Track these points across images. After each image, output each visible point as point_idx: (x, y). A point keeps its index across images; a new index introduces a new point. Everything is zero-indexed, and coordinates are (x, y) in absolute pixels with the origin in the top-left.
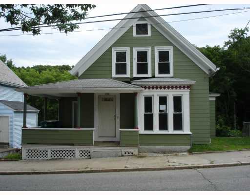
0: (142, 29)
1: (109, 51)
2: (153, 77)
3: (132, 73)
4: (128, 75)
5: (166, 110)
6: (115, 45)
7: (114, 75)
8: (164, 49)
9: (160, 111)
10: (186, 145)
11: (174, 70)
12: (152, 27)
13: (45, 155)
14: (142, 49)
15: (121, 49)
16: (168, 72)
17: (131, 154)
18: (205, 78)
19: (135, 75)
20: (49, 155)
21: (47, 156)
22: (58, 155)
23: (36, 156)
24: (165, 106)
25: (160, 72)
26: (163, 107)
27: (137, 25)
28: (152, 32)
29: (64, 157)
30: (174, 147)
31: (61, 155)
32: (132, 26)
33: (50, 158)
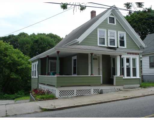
0: (112, 20)
2: (118, 47)
3: (108, 45)
4: (105, 45)
5: (129, 65)
6: (99, 27)
7: (99, 44)
8: (122, 33)
9: (127, 66)
12: (117, 20)
13: (72, 93)
14: (112, 31)
15: (102, 30)
16: (124, 46)
17: (119, 90)
20: (75, 93)
21: (73, 94)
22: (80, 93)
23: (66, 95)
24: (128, 63)
25: (120, 45)
27: (109, 17)
28: (116, 23)
29: (84, 94)
30: (135, 85)
31: (82, 93)
32: (107, 18)
33: (75, 95)
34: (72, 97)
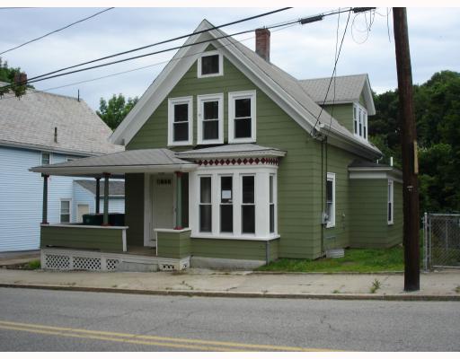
0: (210, 64)
1: (164, 105)
2: (226, 143)
3: (196, 138)
4: (190, 142)
5: (231, 199)
6: (172, 94)
7: (171, 142)
8: (242, 95)
9: (223, 200)
10: (260, 258)
11: (258, 130)
12: (225, 59)
13: (67, 263)
14: (211, 98)
15: (181, 100)
16: (248, 135)
17: (171, 269)
18: (307, 142)
19: (200, 141)
21: (68, 265)
23: (57, 265)
24: (229, 192)
25: (237, 135)
26: (227, 194)
27: (204, 58)
28: (225, 69)
29: (89, 267)
30: (239, 261)
32: (196, 62)
33: (71, 267)
34: (64, 271)
